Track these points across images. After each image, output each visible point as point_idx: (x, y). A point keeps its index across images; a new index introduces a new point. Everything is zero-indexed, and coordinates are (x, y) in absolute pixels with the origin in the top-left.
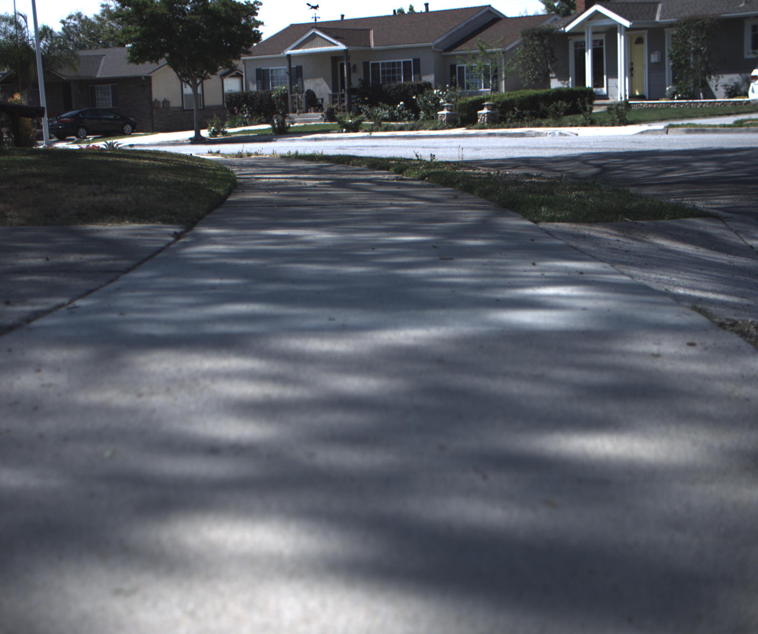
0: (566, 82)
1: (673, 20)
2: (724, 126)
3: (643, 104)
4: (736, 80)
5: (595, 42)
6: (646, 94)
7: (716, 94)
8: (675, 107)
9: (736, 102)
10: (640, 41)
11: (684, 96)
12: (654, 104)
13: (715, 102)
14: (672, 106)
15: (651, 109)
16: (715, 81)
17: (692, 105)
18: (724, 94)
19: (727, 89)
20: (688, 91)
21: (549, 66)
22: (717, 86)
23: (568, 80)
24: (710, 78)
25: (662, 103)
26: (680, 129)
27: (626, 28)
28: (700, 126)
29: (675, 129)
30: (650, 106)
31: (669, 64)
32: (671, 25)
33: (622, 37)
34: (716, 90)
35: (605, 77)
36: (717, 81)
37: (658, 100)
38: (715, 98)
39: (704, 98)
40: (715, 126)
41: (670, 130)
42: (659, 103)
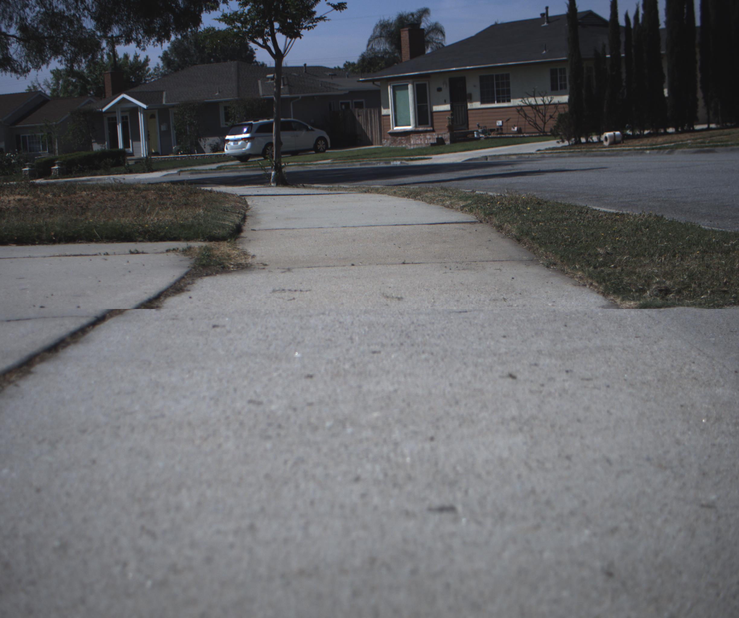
0: (104, 145)
1: (174, 103)
2: (211, 169)
3: (158, 158)
4: (217, 141)
5: (123, 118)
6: (160, 151)
7: (205, 150)
8: (180, 159)
9: (218, 155)
10: (153, 116)
11: (185, 152)
12: (165, 158)
13: (205, 155)
14: (177, 159)
15: (164, 161)
16: (203, 142)
17: (190, 157)
18: (210, 150)
19: (212, 147)
20: (187, 149)
21: (91, 135)
22: (205, 145)
23: (105, 143)
24: (200, 140)
25: (171, 157)
26: (186, 172)
27: (144, 109)
28: (198, 170)
29: (184, 173)
30: (163, 159)
31: (173, 132)
32: (173, 106)
33: (142, 115)
34: (205, 147)
35: (131, 141)
36: (205, 142)
37: (168, 155)
38: (204, 153)
39: (198, 153)
40: (206, 170)
41: (181, 173)
42: (169, 158)
